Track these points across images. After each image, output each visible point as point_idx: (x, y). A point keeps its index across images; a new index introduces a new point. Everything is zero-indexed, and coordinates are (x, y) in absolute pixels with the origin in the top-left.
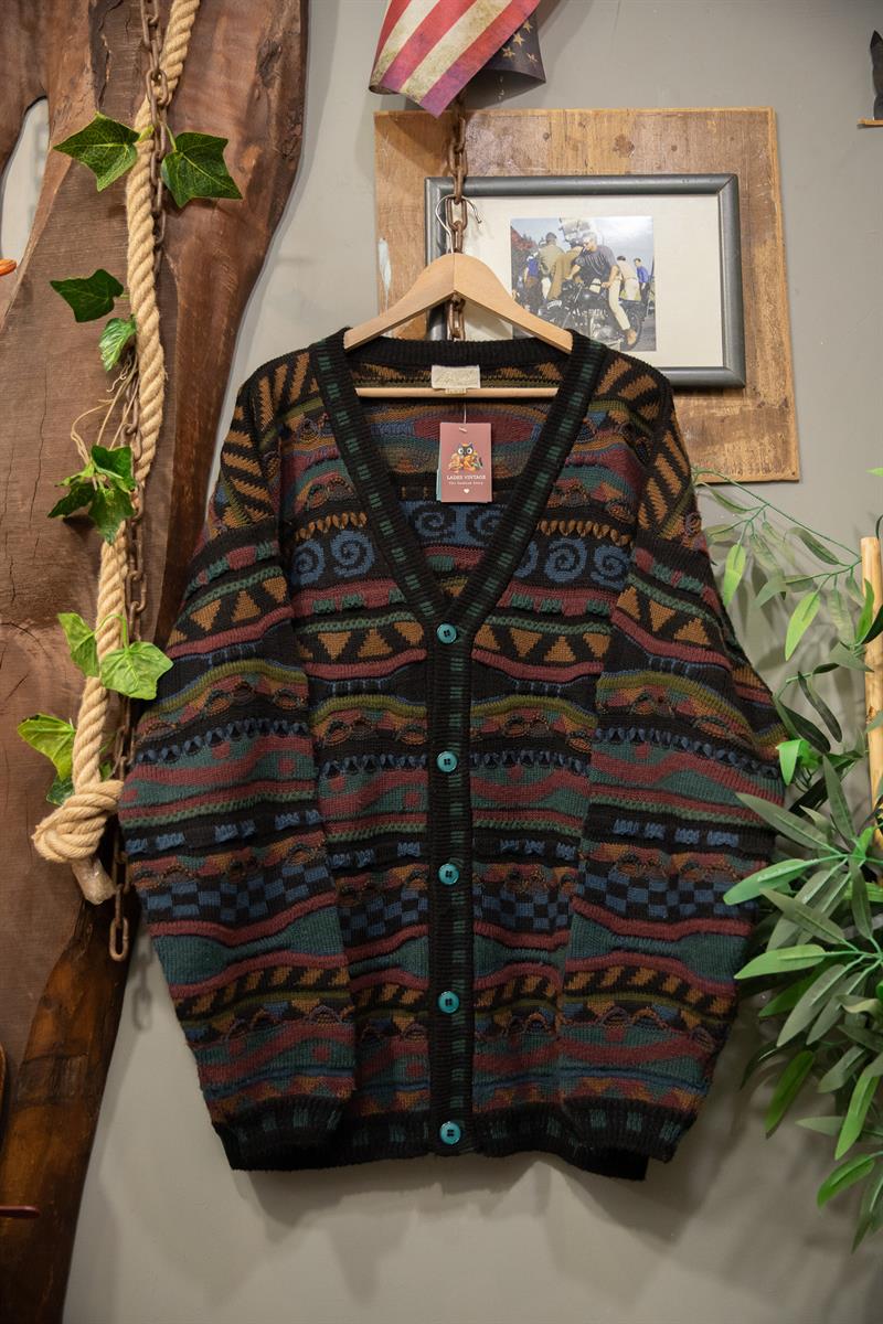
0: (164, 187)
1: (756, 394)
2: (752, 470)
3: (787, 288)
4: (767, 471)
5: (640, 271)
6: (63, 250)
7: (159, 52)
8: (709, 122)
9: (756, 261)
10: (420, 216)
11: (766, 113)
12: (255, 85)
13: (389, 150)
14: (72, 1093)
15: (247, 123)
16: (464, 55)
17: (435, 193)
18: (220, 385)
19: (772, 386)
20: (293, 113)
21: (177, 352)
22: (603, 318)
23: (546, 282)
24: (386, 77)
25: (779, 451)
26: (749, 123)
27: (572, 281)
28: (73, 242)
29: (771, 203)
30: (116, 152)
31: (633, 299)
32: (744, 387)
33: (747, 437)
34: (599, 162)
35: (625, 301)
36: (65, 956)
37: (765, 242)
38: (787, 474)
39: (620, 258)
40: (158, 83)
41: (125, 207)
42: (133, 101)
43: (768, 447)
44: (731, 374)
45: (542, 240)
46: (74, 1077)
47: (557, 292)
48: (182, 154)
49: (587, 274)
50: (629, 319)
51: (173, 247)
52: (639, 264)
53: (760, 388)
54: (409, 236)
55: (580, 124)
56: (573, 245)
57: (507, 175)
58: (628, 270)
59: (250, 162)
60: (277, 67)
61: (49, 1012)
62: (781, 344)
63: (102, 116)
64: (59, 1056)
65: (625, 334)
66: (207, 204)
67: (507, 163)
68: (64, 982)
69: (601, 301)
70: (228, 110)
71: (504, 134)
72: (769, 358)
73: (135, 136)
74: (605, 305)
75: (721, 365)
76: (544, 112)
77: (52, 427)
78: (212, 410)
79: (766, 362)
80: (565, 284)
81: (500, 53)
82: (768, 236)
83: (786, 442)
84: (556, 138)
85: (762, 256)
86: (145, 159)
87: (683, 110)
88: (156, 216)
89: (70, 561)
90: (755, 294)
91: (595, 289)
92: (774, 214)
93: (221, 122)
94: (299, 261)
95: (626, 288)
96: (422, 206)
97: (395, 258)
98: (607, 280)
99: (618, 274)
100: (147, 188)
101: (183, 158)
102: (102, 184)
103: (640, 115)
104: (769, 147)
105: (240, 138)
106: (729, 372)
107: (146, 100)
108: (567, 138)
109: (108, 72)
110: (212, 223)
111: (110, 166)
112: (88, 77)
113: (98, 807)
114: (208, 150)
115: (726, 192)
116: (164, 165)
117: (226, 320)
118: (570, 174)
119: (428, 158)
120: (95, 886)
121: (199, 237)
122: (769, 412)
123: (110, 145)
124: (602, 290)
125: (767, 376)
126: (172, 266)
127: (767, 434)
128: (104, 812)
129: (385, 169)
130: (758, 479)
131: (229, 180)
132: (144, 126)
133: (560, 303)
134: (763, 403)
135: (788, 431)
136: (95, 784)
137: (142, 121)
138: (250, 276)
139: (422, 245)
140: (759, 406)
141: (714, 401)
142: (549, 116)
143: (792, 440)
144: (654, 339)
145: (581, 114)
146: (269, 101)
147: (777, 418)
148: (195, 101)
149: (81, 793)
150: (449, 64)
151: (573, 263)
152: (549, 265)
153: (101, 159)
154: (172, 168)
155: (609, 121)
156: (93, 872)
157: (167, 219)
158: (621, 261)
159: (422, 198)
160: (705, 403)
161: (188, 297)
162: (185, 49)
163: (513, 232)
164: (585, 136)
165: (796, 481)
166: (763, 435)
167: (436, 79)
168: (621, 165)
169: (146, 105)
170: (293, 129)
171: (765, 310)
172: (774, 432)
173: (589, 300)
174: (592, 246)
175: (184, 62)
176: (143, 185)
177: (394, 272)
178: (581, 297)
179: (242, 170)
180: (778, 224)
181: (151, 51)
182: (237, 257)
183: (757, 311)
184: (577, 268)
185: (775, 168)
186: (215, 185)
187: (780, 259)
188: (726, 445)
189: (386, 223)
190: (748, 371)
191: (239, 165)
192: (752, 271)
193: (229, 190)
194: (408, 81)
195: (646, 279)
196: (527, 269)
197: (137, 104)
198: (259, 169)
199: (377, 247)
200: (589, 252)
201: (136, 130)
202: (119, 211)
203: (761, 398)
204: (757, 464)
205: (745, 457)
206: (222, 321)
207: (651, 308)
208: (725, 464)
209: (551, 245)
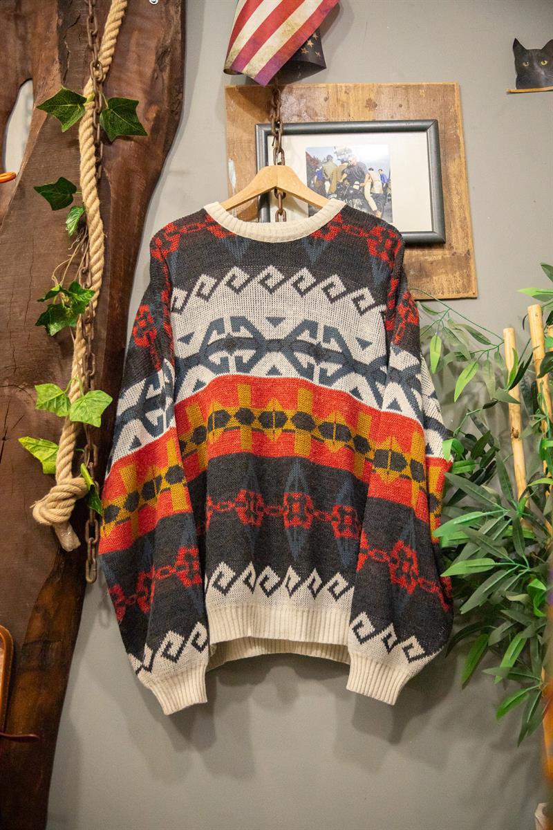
0: (101, 130)
1: (451, 247)
2: (449, 292)
3: (468, 187)
4: (458, 292)
5: (382, 177)
6: (43, 166)
7: (98, 51)
8: (420, 91)
9: (450, 171)
10: (252, 146)
11: (454, 85)
12: (155, 70)
13: (234, 107)
14: (53, 664)
15: (150, 92)
16: (279, 51)
17: (261, 132)
18: (136, 245)
19: (460, 243)
20: (177, 87)
21: (111, 225)
23: (327, 184)
24: (233, 64)
25: (465, 280)
26: (444, 92)
27: (342, 183)
28: (49, 161)
29: (458, 137)
30: (72, 110)
31: (378, 193)
32: (444, 243)
33: (446, 273)
34: (357, 114)
35: (374, 194)
36: (48, 581)
37: (454, 160)
38: (470, 294)
39: (370, 169)
40: (97, 68)
41: (78, 140)
42: (83, 79)
43: (459, 279)
44: (437, 234)
45: (325, 160)
46: (54, 654)
47: (334, 189)
48: (112, 110)
49: (351, 179)
51: (108, 164)
52: (381, 173)
53: (453, 244)
54: (246, 157)
55: (346, 92)
56: (343, 162)
57: (303, 122)
58: (375, 176)
59: (152, 115)
60: (167, 60)
61: (39, 614)
62: (465, 218)
63: (65, 88)
64: (45, 642)
66: (128, 139)
67: (303, 115)
68: (48, 597)
70: (139, 85)
71: (301, 98)
72: (458, 227)
73: (84, 100)
75: (431, 230)
76: (324, 85)
77: (37, 270)
78: (131, 260)
79: (457, 229)
80: (338, 184)
81: (299, 51)
82: (456, 156)
83: (469, 276)
84: (332, 101)
85: (453, 168)
86: (89, 112)
87: (405, 83)
88: (97, 146)
89: (48, 348)
90: (449, 190)
91: (356, 187)
92: (459, 144)
93: (135, 92)
94: (181, 173)
95: (374, 186)
96: (253, 140)
97: (238, 170)
98: (363, 182)
99: (369, 179)
100: (91, 129)
101: (112, 113)
102: (65, 129)
103: (380, 87)
104: (456, 105)
105: (146, 101)
106: (435, 235)
107: (90, 79)
108: (338, 100)
109: (68, 63)
110: (130, 150)
111: (69, 118)
112: (57, 66)
113: (71, 492)
114: (127, 108)
115: (431, 130)
116: (101, 116)
117: (139, 207)
118: (340, 121)
119: (257, 111)
120: (69, 540)
121: (123, 157)
122: (459, 258)
123: (69, 105)
124: (360, 188)
125: (457, 237)
126: (107, 175)
127: (458, 271)
128: (74, 495)
129: (232, 118)
130: (450, 298)
131: (140, 125)
132: (89, 93)
134: (455, 253)
135: (470, 269)
136: (69, 479)
137: (88, 91)
138: (153, 181)
139: (254, 163)
140: (453, 255)
141: (426, 252)
142: (327, 87)
143: (473, 274)
144: (391, 216)
145: (346, 87)
146: (163, 80)
147: (464, 262)
148: (119, 79)
149: (61, 484)
150: (271, 56)
151: (343, 172)
152: (329, 173)
153: (64, 113)
154: (106, 118)
155: (362, 90)
156: (67, 532)
157: (103, 147)
158: (371, 171)
159: (254, 135)
160: (421, 253)
161: (117, 193)
162: (113, 49)
163: (307, 155)
164: (348, 99)
165: (476, 298)
166: (455, 272)
167: (264, 64)
168: (370, 116)
169: (90, 82)
170: (177, 96)
171: (455, 199)
172: (462, 270)
173: (353, 194)
174: (354, 162)
175: (113, 56)
176: (88, 127)
177: (237, 179)
179: (147, 119)
180: (462, 149)
181: (93, 50)
182: (145, 171)
183: (451, 200)
184: (345, 175)
185: (460, 117)
186: (131, 128)
187: (464, 170)
188: (434, 278)
189: (232, 148)
190: (447, 233)
191: (145, 116)
192: (447, 177)
193: (141, 131)
194: (247, 66)
195: (386, 181)
196: (316, 177)
197: (85, 81)
198: (158, 119)
199: (227, 164)
200: (352, 166)
201: (84, 96)
202: (75, 143)
203: (454, 250)
204: (452, 289)
205: (445, 284)
206: (137, 207)
207: (389, 198)
208: (434, 289)
209: (330, 162)
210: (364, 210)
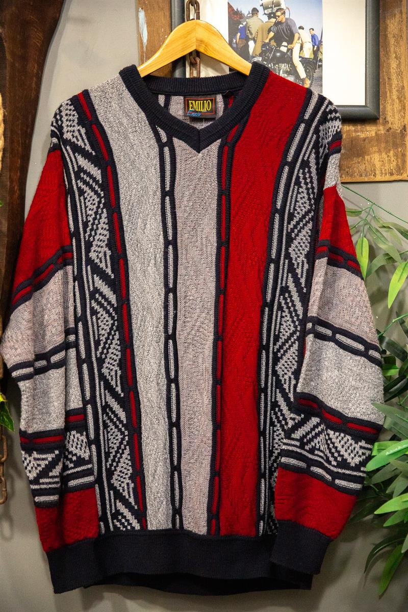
1: (386, 122)
2: (382, 173)
4: (392, 174)
5: (313, 37)
9: (389, 30)
19: (397, 117)
22: (289, 70)
23: (251, 44)
25: (399, 160)
27: (268, 44)
31: (308, 57)
32: (378, 119)
33: (380, 152)
35: (303, 58)
37: (395, 15)
38: (404, 177)
39: (301, 28)
43: (393, 159)
44: (370, 110)
45: (249, 13)
47: (259, 51)
49: (278, 39)
50: (306, 71)
52: (313, 32)
53: (389, 119)
54: (159, 7)
56: (270, 17)
58: (305, 36)
62: (403, 88)
65: (303, 80)
69: (287, 58)
72: (395, 97)
74: (290, 61)
75: (364, 104)
79: (393, 100)
80: (264, 45)
82: (397, 11)
83: (404, 155)
85: (392, 26)
90: (387, 53)
91: (284, 49)
95: (304, 49)
97: (149, 23)
98: (292, 43)
99: (299, 39)
106: (368, 109)
122: (394, 135)
124: (288, 50)
125: (393, 110)
127: (392, 150)
130: (386, 180)
133: (260, 59)
134: (390, 128)
135: (406, 147)
138: (50, 32)
139: (168, 14)
140: (388, 131)
141: (359, 127)
144: (322, 86)
147: (399, 139)
151: (269, 31)
152: (254, 31)
158: (301, 30)
160: (353, 128)
161: (12, 54)
163: (230, 7)
166: (390, 150)
171: (394, 64)
172: (397, 148)
173: (280, 57)
174: (282, 18)
177: (149, 33)
178: (274, 55)
182: (42, 21)
183: (389, 64)
184: (272, 34)
188: (366, 157)
190: (381, 107)
192: (386, 36)
195: (317, 43)
196: (239, 34)
199: (137, 14)
200: (280, 23)
203: (390, 125)
204: (386, 170)
205: (378, 164)
206: (34, 68)
207: (320, 64)
208: (365, 170)
209: (255, 17)
210: (291, 79)
